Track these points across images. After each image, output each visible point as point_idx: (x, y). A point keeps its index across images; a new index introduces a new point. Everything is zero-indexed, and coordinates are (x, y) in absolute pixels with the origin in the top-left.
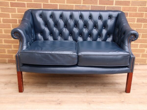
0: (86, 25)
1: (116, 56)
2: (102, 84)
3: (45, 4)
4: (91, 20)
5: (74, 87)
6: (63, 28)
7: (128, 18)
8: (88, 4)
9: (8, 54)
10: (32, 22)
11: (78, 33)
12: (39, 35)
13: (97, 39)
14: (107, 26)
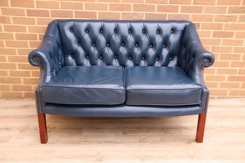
0: (138, 43)
1: (181, 90)
2: (162, 129)
3: (78, 12)
4: (145, 35)
5: (121, 134)
6: (105, 47)
7: (199, 31)
8: (141, 11)
9: (24, 85)
10: (58, 40)
11: (126, 54)
12: (70, 58)
13: (154, 63)
14: (169, 43)
